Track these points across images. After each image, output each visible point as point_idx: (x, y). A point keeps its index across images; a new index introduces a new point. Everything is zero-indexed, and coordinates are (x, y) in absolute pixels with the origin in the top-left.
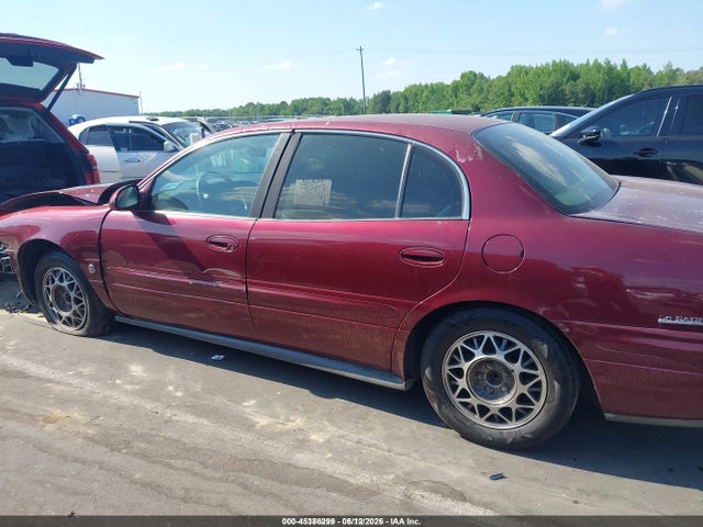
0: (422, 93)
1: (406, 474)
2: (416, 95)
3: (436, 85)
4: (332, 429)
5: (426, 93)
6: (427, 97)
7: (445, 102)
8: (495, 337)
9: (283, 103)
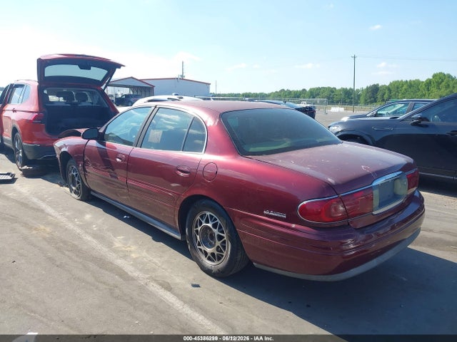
0: (402, 86)
1: (156, 276)
2: (398, 88)
3: (414, 81)
4: (144, 254)
5: (405, 87)
6: (405, 89)
7: (420, 93)
8: (210, 215)
9: (304, 90)
